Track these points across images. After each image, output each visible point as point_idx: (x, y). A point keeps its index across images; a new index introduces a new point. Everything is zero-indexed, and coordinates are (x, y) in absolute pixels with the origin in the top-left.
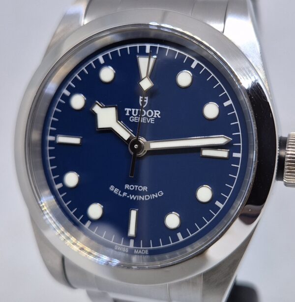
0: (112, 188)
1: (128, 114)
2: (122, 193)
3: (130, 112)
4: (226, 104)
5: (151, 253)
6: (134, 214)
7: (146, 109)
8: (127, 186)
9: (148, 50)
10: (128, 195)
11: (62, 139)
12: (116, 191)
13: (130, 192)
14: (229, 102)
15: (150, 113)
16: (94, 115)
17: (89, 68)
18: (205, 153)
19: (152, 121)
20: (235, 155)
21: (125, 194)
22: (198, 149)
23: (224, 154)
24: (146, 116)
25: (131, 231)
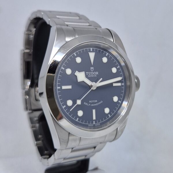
1: (87, 74)
3: (88, 74)
4: (118, 67)
6: (94, 111)
8: (90, 102)
9: (91, 50)
10: (91, 105)
11: (64, 87)
12: (86, 104)
13: (91, 103)
15: (95, 73)
18: (114, 85)
19: (96, 76)
20: (123, 84)
21: (89, 105)
23: (119, 84)
24: (94, 74)
25: (94, 118)
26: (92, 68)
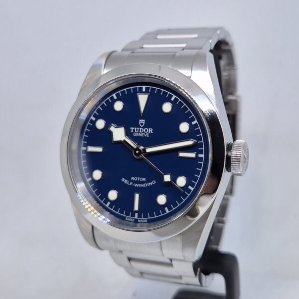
0: (123, 180)
1: (132, 131)
2: (129, 183)
3: (134, 130)
4: (193, 123)
5: (149, 221)
6: (137, 196)
7: (144, 128)
8: (133, 178)
9: (144, 90)
10: (133, 184)
12: (126, 181)
13: (134, 182)
14: (195, 122)
15: (146, 130)
16: (111, 133)
17: (107, 102)
19: (147, 135)
20: (200, 156)
21: (131, 183)
23: (193, 155)
25: (136, 208)
26: (142, 120)
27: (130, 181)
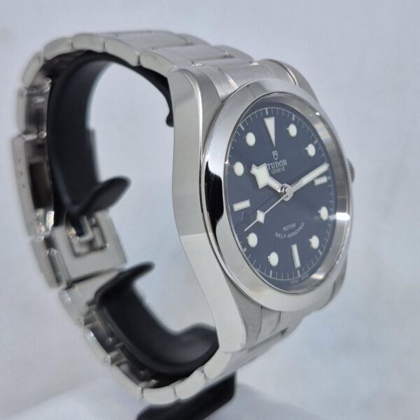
1: (269, 169)
6: (295, 248)
7: (278, 161)
8: (285, 229)
9: (267, 113)
10: (287, 235)
11: (237, 207)
13: (287, 232)
14: (316, 141)
15: (281, 163)
18: (318, 182)
19: (283, 169)
21: (285, 236)
22: (312, 182)
23: (324, 180)
24: (280, 166)
25: (298, 263)
26: (275, 152)
27: (283, 233)
